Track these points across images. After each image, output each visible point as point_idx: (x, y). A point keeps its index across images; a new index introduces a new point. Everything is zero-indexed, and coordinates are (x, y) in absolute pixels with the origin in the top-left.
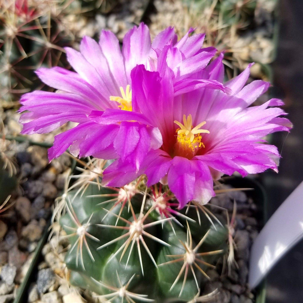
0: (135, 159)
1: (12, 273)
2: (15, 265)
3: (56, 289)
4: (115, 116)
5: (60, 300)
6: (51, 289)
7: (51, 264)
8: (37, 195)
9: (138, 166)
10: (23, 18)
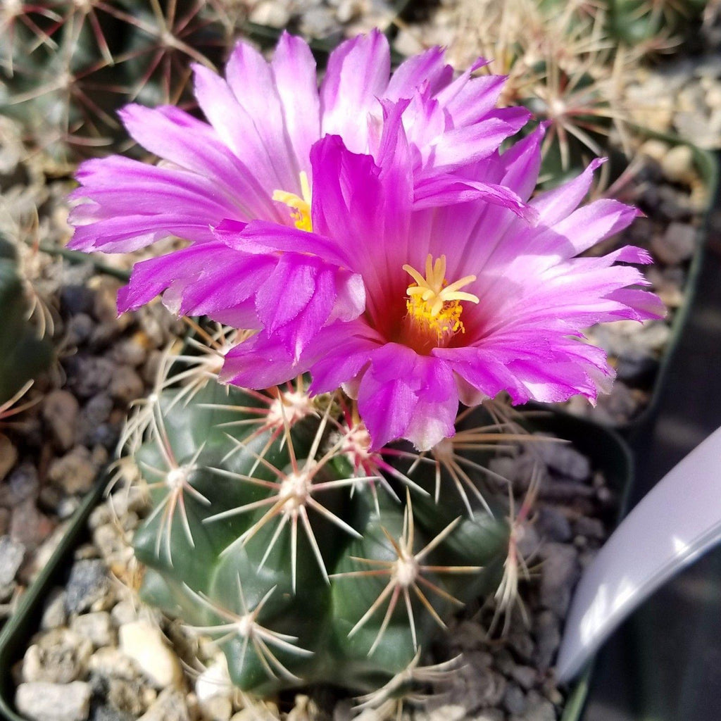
0: (296, 335)
1: (13, 558)
2: (24, 542)
3: (109, 609)
4: (269, 237)
5: (113, 634)
6: (97, 606)
7: (106, 551)
8: (95, 389)
9: (298, 350)
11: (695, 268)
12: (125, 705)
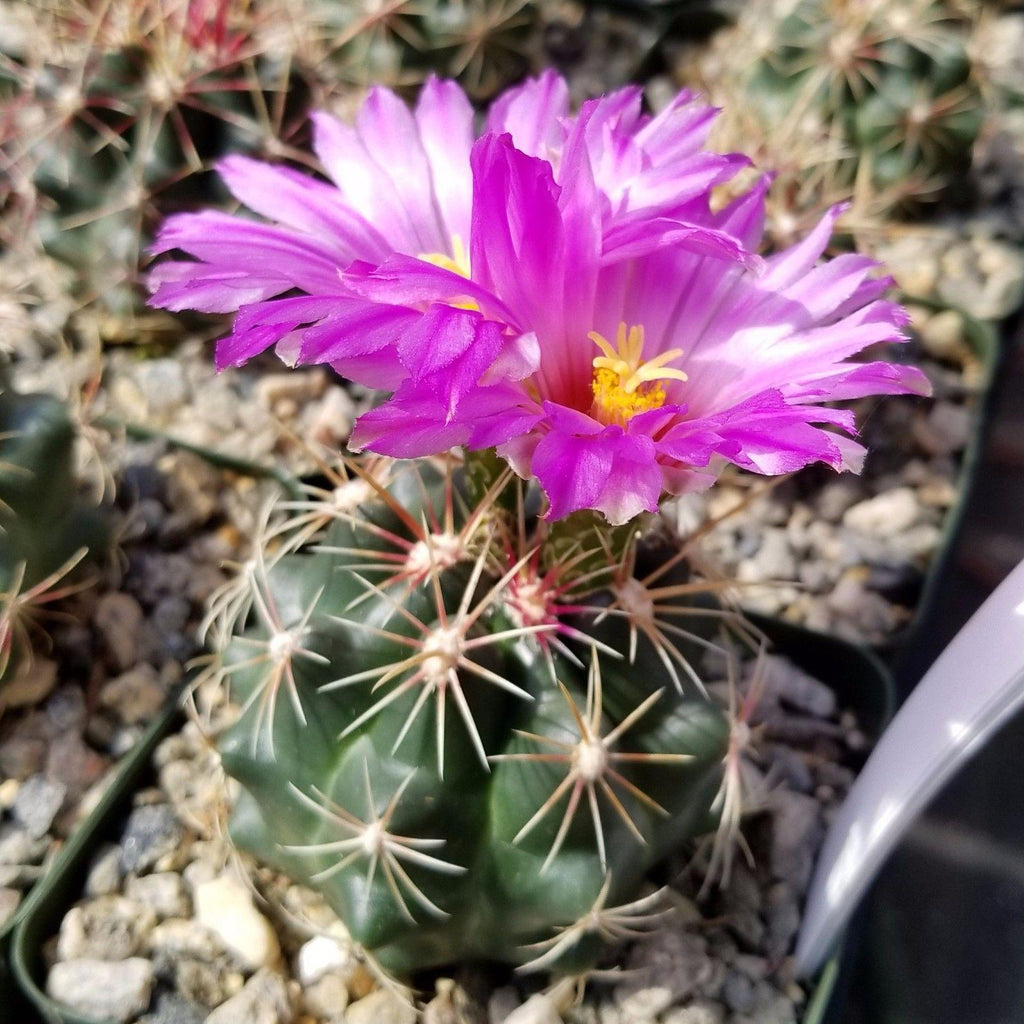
0: (451, 384)
1: (49, 800)
3: (179, 870)
5: (185, 900)
6: (164, 864)
7: (176, 796)
8: (164, 592)
10: (207, 57)
12: (200, 993)
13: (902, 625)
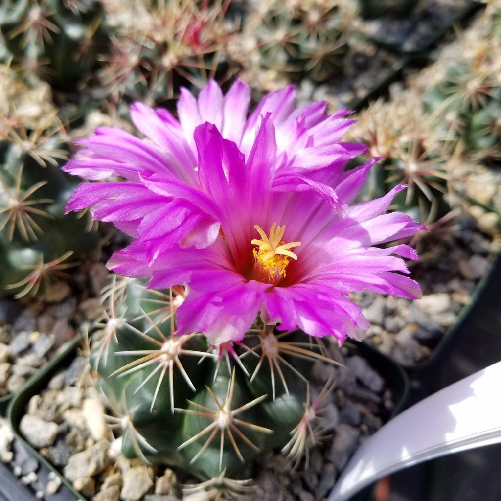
3: (84, 388)
4: (165, 185)
6: (79, 384)
9: (155, 256)
11: (481, 284)
12: (74, 444)
13: (425, 358)
